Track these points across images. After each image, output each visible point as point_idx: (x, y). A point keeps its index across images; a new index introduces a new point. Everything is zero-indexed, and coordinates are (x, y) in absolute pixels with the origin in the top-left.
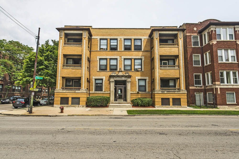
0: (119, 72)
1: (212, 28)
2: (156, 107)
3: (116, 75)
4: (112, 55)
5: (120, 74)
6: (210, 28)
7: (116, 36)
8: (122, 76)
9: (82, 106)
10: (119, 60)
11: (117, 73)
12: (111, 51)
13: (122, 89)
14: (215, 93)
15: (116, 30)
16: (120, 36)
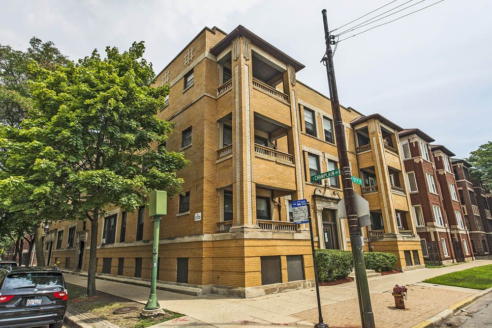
0: (326, 187)
1: (416, 139)
2: (403, 270)
3: (321, 194)
4: (312, 146)
5: (328, 194)
6: (413, 138)
7: (312, 104)
8: (333, 199)
9: (311, 285)
10: (321, 159)
11: (322, 190)
12: (308, 135)
13: (329, 229)
14: (433, 240)
15: (310, 92)
16: (316, 107)
